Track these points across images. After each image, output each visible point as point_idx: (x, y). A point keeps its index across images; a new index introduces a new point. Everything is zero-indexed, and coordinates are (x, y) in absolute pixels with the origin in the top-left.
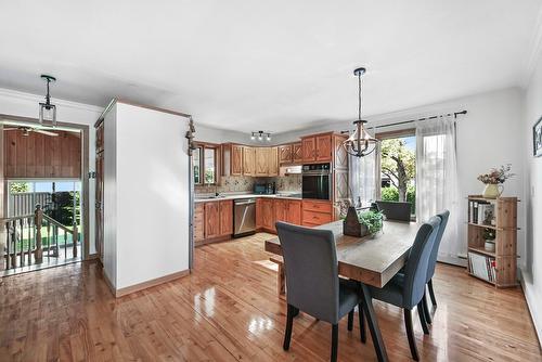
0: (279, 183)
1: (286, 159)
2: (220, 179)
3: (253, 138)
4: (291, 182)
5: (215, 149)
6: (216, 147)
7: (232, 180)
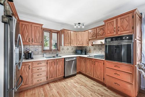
0: (88, 49)
1: (93, 37)
2: (60, 47)
3: (75, 27)
4: (95, 49)
5: (57, 33)
6: (58, 32)
7: (65, 48)
